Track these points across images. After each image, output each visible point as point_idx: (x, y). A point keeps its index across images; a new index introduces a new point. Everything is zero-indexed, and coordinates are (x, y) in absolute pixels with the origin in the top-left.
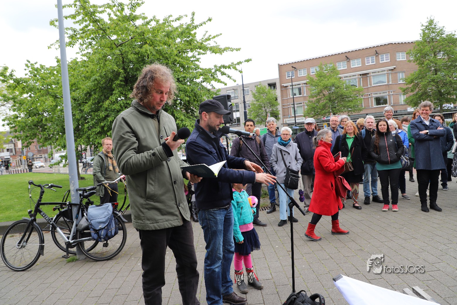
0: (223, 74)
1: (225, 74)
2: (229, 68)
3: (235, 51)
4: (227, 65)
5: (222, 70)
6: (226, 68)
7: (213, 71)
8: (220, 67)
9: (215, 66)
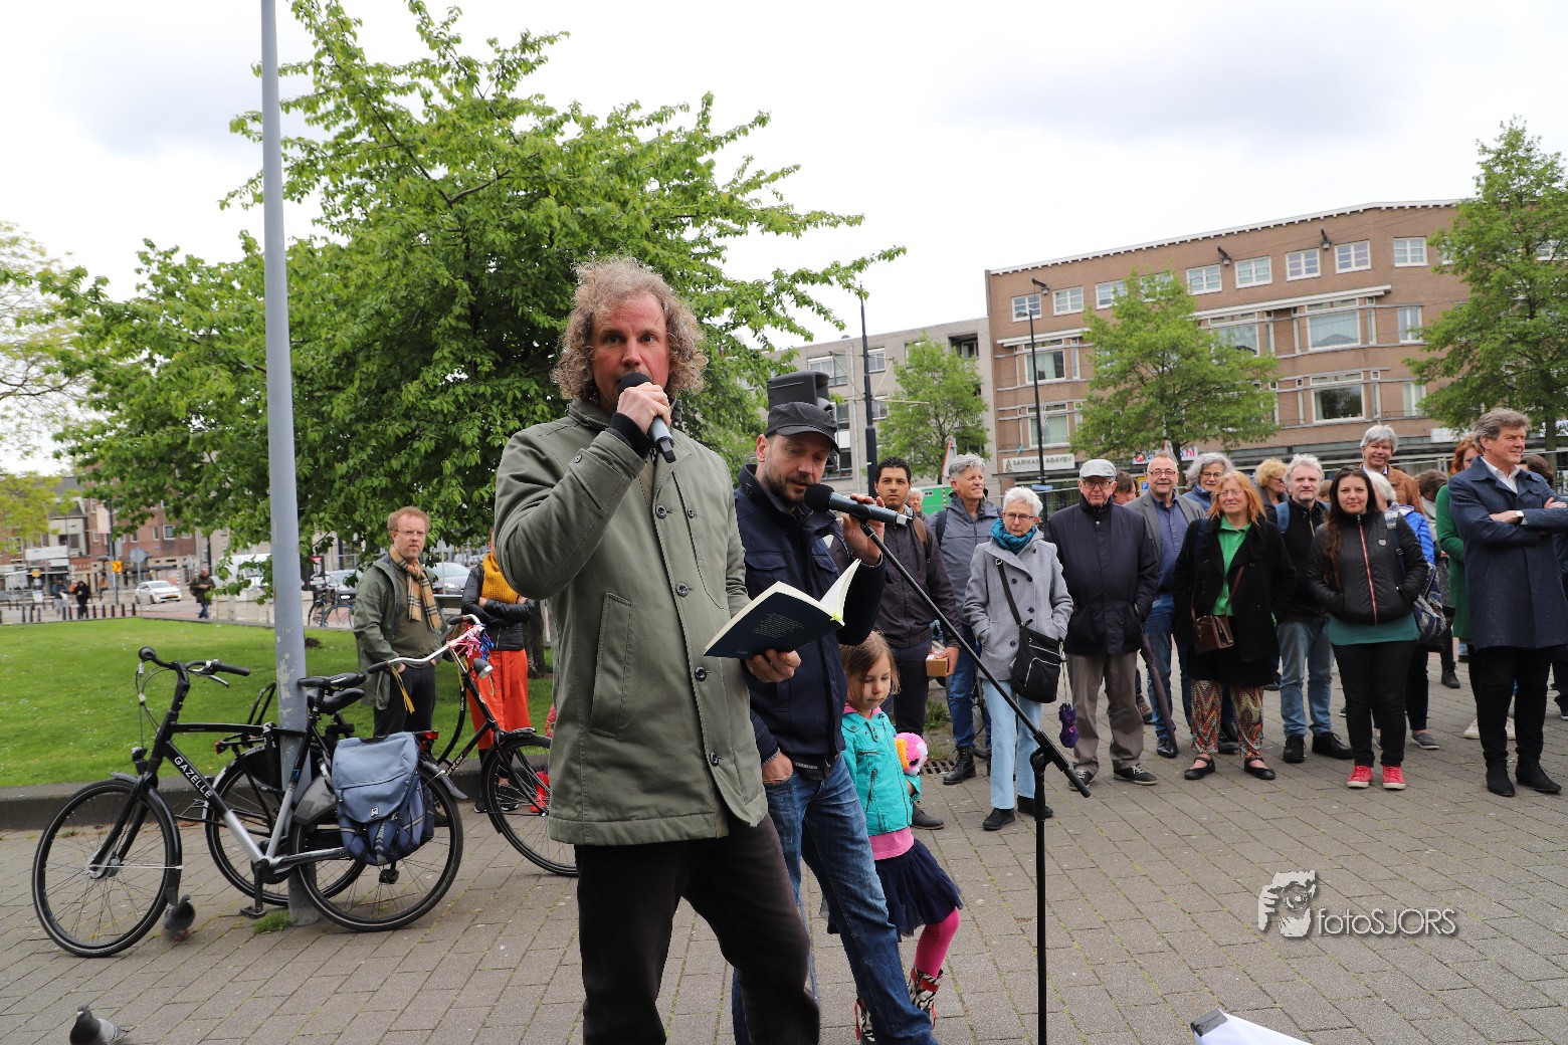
0: (802, 301)
1: (809, 303)
2: (824, 278)
3: (843, 226)
4: (817, 268)
5: (800, 287)
6: (813, 283)
7: (770, 290)
8: (794, 279)
9: (778, 274)
